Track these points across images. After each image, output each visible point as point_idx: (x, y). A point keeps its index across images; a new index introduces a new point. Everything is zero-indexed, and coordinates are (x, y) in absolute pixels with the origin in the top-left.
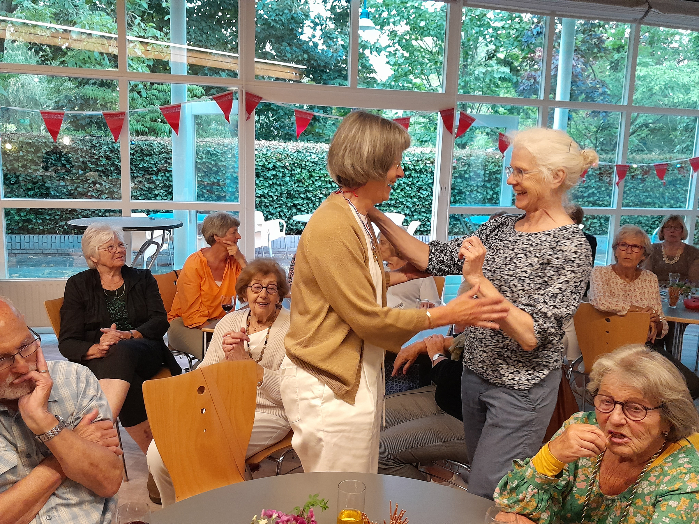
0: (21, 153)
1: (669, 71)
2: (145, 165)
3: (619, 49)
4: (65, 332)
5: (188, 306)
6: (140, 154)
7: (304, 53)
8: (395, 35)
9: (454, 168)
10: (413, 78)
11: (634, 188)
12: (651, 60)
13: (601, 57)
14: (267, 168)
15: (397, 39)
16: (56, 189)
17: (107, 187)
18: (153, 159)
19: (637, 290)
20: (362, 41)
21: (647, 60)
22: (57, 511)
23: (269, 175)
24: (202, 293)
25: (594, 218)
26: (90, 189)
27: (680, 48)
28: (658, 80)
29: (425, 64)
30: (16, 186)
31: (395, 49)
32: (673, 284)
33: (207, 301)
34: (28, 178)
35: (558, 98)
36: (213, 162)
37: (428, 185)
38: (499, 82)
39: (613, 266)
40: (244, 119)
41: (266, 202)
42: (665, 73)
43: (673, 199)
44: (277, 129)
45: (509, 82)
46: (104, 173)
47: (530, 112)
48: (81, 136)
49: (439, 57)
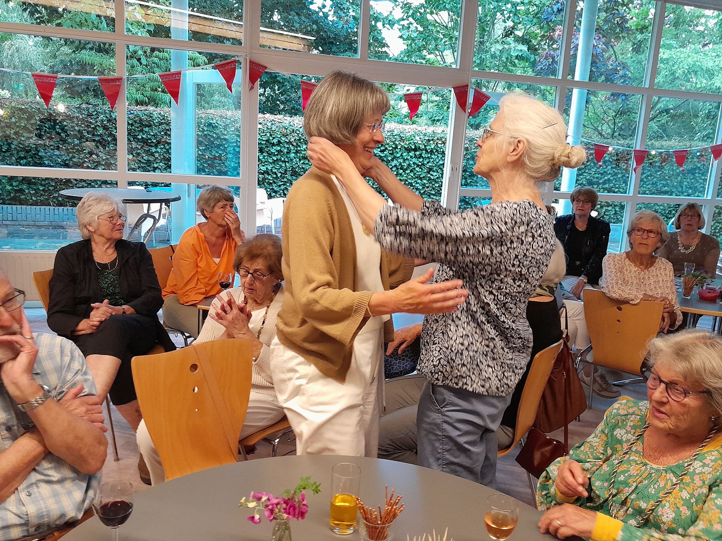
0: (13, 120)
1: (693, 54)
2: (144, 136)
3: (643, 29)
4: (55, 305)
5: (184, 283)
6: (139, 125)
7: (313, 24)
8: (410, 8)
9: (466, 149)
10: (427, 54)
11: (651, 175)
12: (675, 42)
13: (624, 37)
14: (271, 143)
15: (411, 11)
16: (50, 158)
17: (104, 158)
18: (152, 130)
19: (651, 278)
20: (374, 13)
21: (671, 42)
22: (38, 487)
23: (273, 151)
24: (199, 270)
25: (608, 205)
26: (85, 160)
27: (706, 32)
28: (681, 64)
29: (439, 40)
30: (8, 154)
31: (408, 22)
32: (688, 274)
33: (204, 278)
34: (21, 146)
35: (577, 78)
36: (215, 136)
37: (438, 166)
38: (516, 61)
39: (627, 253)
40: (248, 89)
41: (269, 179)
42: (689, 57)
43: (691, 188)
44: (282, 103)
45: (527, 62)
46: (101, 143)
47: (547, 93)
48: (76, 103)
49: (455, 32)
